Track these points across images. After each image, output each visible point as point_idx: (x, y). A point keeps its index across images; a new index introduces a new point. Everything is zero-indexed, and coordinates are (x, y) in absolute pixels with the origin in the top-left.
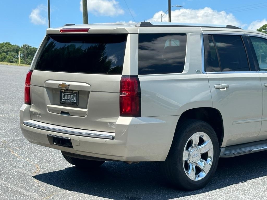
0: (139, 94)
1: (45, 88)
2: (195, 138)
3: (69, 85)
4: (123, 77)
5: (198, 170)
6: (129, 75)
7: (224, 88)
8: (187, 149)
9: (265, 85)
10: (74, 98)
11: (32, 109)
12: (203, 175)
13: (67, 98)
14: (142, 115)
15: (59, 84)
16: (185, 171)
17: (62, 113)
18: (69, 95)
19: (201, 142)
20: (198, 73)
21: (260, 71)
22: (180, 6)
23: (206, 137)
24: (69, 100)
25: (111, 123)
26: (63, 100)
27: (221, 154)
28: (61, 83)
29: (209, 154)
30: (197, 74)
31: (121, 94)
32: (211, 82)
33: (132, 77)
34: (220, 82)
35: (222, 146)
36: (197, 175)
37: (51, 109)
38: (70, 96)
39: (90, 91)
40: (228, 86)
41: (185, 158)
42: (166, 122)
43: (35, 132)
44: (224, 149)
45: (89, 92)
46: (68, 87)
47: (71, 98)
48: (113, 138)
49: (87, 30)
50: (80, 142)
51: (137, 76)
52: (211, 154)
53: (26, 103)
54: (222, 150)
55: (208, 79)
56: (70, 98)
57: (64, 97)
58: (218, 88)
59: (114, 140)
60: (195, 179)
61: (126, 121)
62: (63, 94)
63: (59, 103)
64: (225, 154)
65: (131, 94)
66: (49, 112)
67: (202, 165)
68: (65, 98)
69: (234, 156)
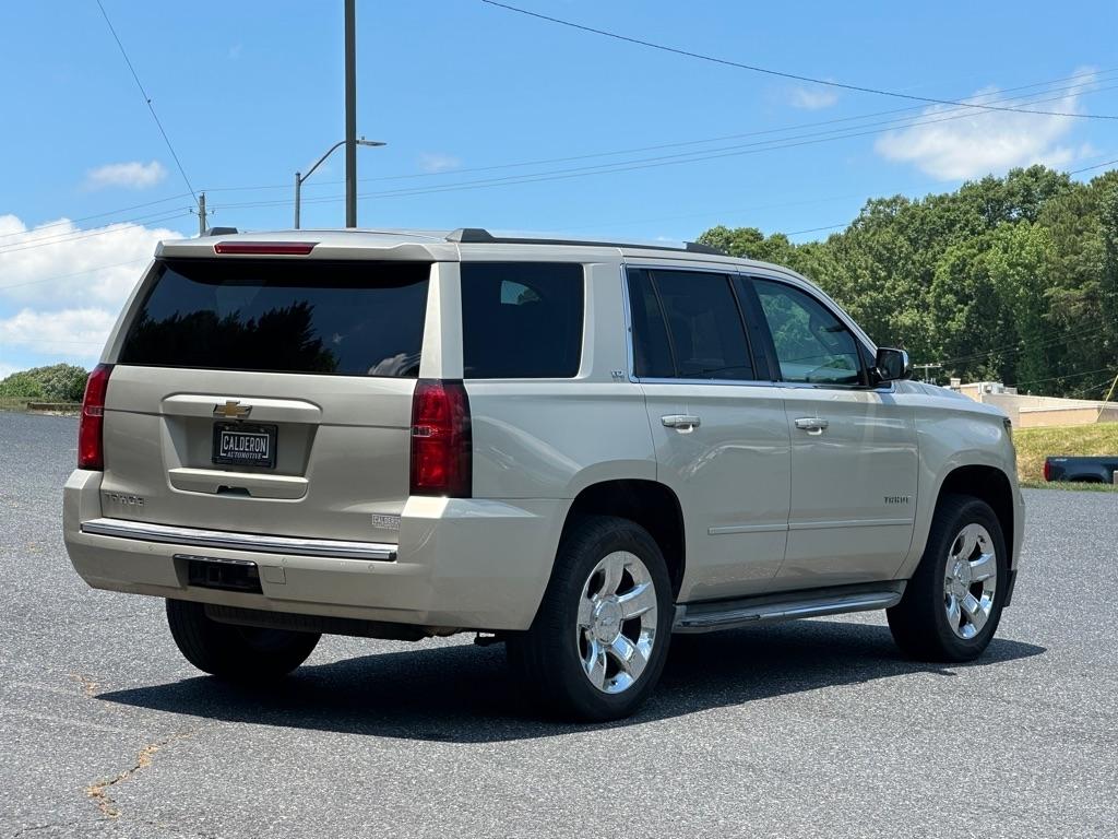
0: (467, 435)
1: (162, 419)
2: (614, 565)
3: (250, 409)
4: (422, 383)
5: (614, 667)
6: (440, 377)
7: (686, 427)
8: (590, 595)
9: (797, 424)
10: (264, 446)
11: (107, 485)
12: (625, 681)
13: (238, 446)
14: (475, 492)
15: (217, 406)
16: (583, 661)
17: (223, 490)
18: (245, 436)
19: (627, 584)
20: (617, 377)
21: (781, 380)
22: (376, 144)
23: (639, 570)
24: (244, 451)
25: (383, 516)
26: (224, 451)
27: (677, 622)
28: (222, 401)
29: (644, 624)
30: (615, 381)
31: (416, 431)
32: (653, 409)
33: (445, 382)
34: (677, 408)
35: (679, 600)
36: (610, 680)
37: (180, 481)
38: (249, 441)
39: (318, 425)
40: (699, 419)
41: (582, 619)
42: (533, 516)
43: (130, 550)
44: (684, 607)
45: (314, 427)
46: (247, 413)
47: (252, 446)
48: (392, 557)
49: (307, 248)
50: (286, 571)
51: (460, 382)
52: (650, 622)
53: (82, 467)
54: (680, 610)
55: (645, 399)
56: (248, 447)
57: (228, 443)
58: (672, 426)
59: (395, 562)
60: (605, 686)
61: (431, 507)
62: (225, 435)
63: (210, 463)
64: (687, 624)
65: (443, 432)
66: (175, 489)
67: (625, 650)
68: (231, 446)
69: (711, 629)
